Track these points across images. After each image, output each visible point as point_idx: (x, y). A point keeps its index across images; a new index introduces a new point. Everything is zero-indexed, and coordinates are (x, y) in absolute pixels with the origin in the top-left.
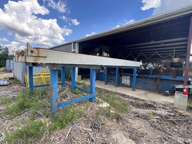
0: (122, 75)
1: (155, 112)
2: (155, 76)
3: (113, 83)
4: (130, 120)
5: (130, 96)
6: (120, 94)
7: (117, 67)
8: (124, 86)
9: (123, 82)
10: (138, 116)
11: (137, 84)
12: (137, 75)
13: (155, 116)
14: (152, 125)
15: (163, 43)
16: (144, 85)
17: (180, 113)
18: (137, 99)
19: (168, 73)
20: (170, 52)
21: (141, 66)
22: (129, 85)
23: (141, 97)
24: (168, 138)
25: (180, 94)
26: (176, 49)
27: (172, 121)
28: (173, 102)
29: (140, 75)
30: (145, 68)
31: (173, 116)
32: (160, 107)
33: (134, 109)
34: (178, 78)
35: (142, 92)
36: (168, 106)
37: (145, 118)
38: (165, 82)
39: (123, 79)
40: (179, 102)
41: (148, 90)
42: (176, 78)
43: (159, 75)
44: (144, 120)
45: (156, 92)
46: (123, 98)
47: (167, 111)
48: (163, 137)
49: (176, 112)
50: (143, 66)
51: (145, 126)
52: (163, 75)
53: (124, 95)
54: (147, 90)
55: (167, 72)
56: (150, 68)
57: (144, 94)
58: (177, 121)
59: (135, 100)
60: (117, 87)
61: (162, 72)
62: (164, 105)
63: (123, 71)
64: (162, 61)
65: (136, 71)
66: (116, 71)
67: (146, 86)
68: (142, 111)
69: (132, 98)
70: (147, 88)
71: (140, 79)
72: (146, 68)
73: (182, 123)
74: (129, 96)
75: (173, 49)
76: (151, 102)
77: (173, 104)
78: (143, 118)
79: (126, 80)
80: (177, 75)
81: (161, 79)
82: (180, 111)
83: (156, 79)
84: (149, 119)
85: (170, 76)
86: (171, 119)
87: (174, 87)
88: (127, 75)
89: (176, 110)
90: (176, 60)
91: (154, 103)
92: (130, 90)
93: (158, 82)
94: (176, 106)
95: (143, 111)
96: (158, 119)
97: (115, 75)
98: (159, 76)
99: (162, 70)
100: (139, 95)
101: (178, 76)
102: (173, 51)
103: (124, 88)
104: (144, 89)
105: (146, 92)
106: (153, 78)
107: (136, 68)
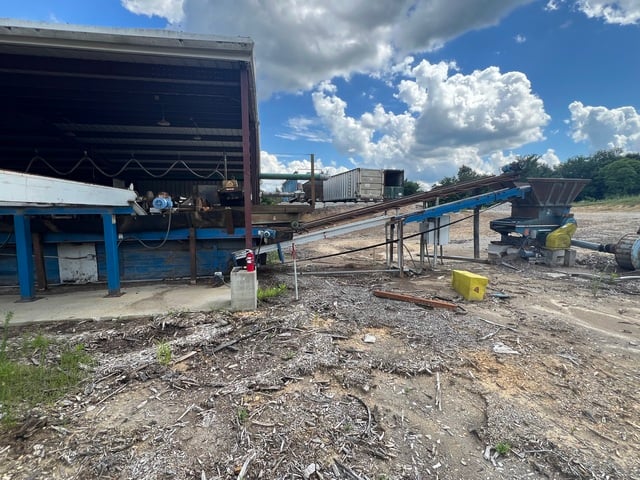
0: (55, 245)
1: (182, 343)
2: (180, 235)
3: (7, 289)
4: (91, 408)
5: (98, 319)
6: (44, 325)
7: (17, 213)
8: (72, 287)
9: (65, 274)
10: (123, 382)
11: (126, 270)
12: (121, 237)
13: (183, 354)
14: (171, 387)
15: (200, 136)
16: (151, 269)
17: (243, 320)
18: (126, 321)
19: (213, 220)
20: (214, 166)
21: (130, 202)
22: (95, 278)
23: (143, 309)
24: (215, 396)
25: (240, 272)
26: (229, 158)
27: (227, 348)
28: (228, 297)
29: (134, 237)
30: (148, 211)
31: (230, 333)
32: (198, 324)
33: (111, 363)
34: (238, 234)
35: (146, 293)
36: (218, 311)
37: (152, 373)
38: (212, 248)
39: (62, 262)
40: (241, 292)
41: (168, 283)
42: (233, 233)
43: (193, 229)
44: (149, 383)
45: (190, 284)
46: (61, 337)
47: (216, 325)
48: (201, 405)
49: (236, 320)
50: (140, 204)
51: (149, 401)
52: (203, 228)
53: (66, 326)
54: (163, 282)
55: (211, 219)
56: (164, 211)
57: (152, 299)
58: (237, 342)
59: (118, 327)
60: (33, 299)
61: (197, 220)
62: (209, 313)
63: (53, 228)
64: (199, 186)
65: (114, 221)
66: (13, 232)
67: (159, 269)
68: (139, 358)
69: (106, 323)
70: (163, 275)
71: (134, 252)
72: (152, 210)
73: (249, 342)
74: (91, 321)
75: (221, 158)
76: (175, 316)
77: (229, 303)
78: (144, 379)
79: (77, 263)
80: (236, 226)
81: (200, 242)
82: (245, 315)
83: (187, 241)
84: (163, 373)
85: (220, 230)
86: (226, 342)
87: (232, 258)
88: (80, 244)
89: (236, 315)
90: (230, 185)
91: (183, 315)
92: (100, 296)
93: (193, 250)
94: (236, 305)
95: (143, 354)
96: (192, 358)
97: (12, 248)
98: (192, 234)
99: (199, 213)
100: (134, 305)
101: (238, 227)
102: (221, 162)
103: (69, 297)
104: (156, 283)
105: (160, 291)
106: (176, 241)
107: (110, 212)
